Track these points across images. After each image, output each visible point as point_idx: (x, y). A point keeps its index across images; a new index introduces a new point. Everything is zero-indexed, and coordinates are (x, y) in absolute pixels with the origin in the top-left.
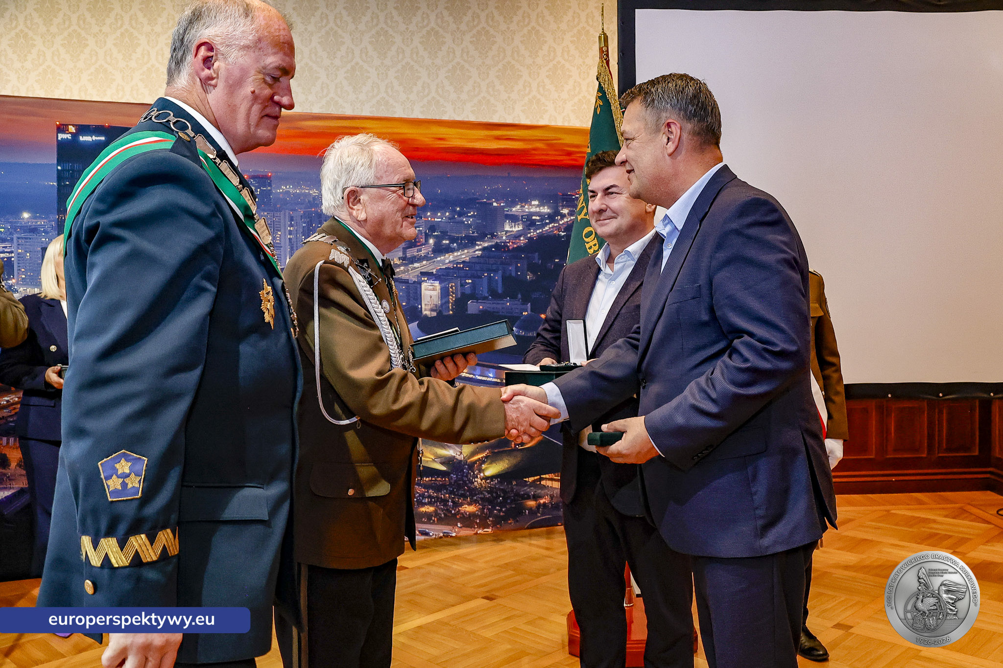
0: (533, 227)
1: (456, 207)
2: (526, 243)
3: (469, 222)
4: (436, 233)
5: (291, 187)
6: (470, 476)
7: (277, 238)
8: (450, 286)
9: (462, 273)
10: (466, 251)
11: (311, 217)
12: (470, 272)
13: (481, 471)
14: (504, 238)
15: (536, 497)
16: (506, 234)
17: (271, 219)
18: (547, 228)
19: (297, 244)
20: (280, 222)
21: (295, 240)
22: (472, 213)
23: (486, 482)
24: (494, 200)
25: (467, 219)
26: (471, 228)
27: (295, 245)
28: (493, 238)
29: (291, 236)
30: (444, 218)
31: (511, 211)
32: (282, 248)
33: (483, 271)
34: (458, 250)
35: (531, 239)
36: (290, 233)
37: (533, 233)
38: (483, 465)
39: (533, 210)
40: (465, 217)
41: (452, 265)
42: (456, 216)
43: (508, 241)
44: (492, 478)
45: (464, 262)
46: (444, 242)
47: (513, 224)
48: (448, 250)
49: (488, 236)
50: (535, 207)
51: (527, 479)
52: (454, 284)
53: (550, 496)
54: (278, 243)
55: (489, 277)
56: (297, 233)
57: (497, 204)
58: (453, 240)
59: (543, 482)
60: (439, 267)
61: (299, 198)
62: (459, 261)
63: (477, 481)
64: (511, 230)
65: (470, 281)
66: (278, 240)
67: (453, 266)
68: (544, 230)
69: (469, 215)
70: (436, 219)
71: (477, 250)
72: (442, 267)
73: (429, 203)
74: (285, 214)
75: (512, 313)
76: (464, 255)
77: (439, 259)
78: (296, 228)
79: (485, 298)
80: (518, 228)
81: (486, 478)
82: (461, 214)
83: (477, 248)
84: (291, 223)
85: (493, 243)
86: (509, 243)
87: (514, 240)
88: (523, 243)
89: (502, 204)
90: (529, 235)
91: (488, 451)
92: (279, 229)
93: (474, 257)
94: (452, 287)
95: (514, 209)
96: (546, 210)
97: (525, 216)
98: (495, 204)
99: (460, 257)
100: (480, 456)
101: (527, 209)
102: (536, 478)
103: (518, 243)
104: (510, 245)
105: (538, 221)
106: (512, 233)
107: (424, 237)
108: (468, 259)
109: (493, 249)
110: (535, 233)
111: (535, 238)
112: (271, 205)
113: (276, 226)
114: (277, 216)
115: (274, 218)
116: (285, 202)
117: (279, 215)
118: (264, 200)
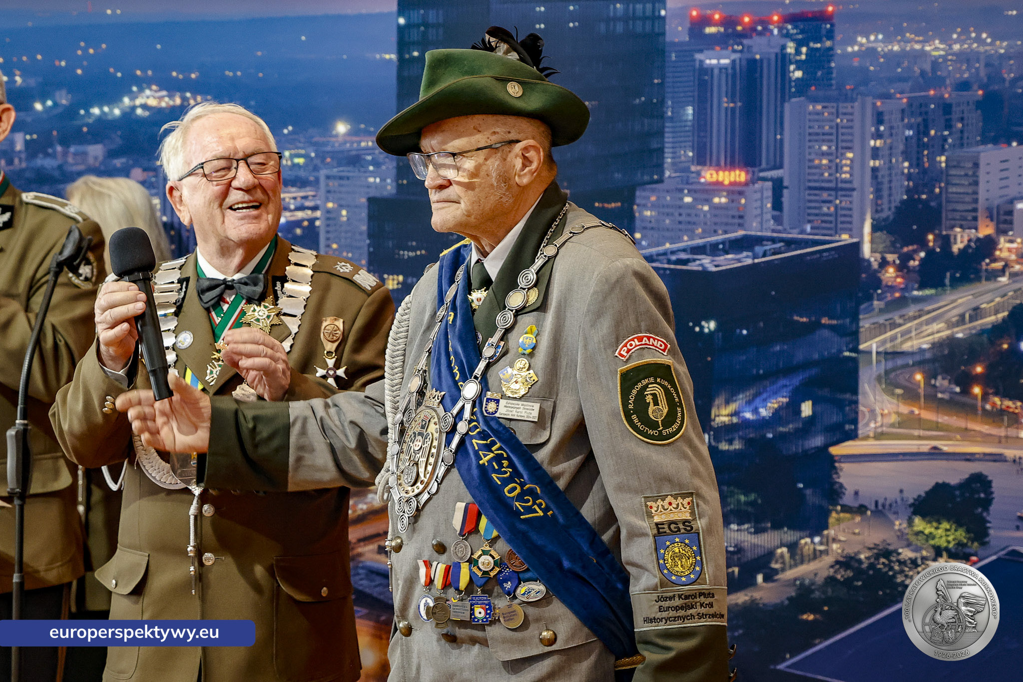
5: (880, 37)
7: (845, 169)
11: (926, 113)
17: (832, 121)
19: (890, 181)
20: (851, 127)
21: (887, 172)
27: (886, 186)
29: (877, 163)
32: (855, 193)
36: (876, 153)
54: (845, 181)
56: (891, 155)
61: (899, 65)
66: (846, 172)
74: (863, 108)
78: (889, 141)
84: (878, 130)
92: (849, 144)
112: (831, 85)
113: (845, 138)
114: (845, 114)
115: (837, 117)
116: (864, 78)
117: (849, 110)
118: (816, 73)
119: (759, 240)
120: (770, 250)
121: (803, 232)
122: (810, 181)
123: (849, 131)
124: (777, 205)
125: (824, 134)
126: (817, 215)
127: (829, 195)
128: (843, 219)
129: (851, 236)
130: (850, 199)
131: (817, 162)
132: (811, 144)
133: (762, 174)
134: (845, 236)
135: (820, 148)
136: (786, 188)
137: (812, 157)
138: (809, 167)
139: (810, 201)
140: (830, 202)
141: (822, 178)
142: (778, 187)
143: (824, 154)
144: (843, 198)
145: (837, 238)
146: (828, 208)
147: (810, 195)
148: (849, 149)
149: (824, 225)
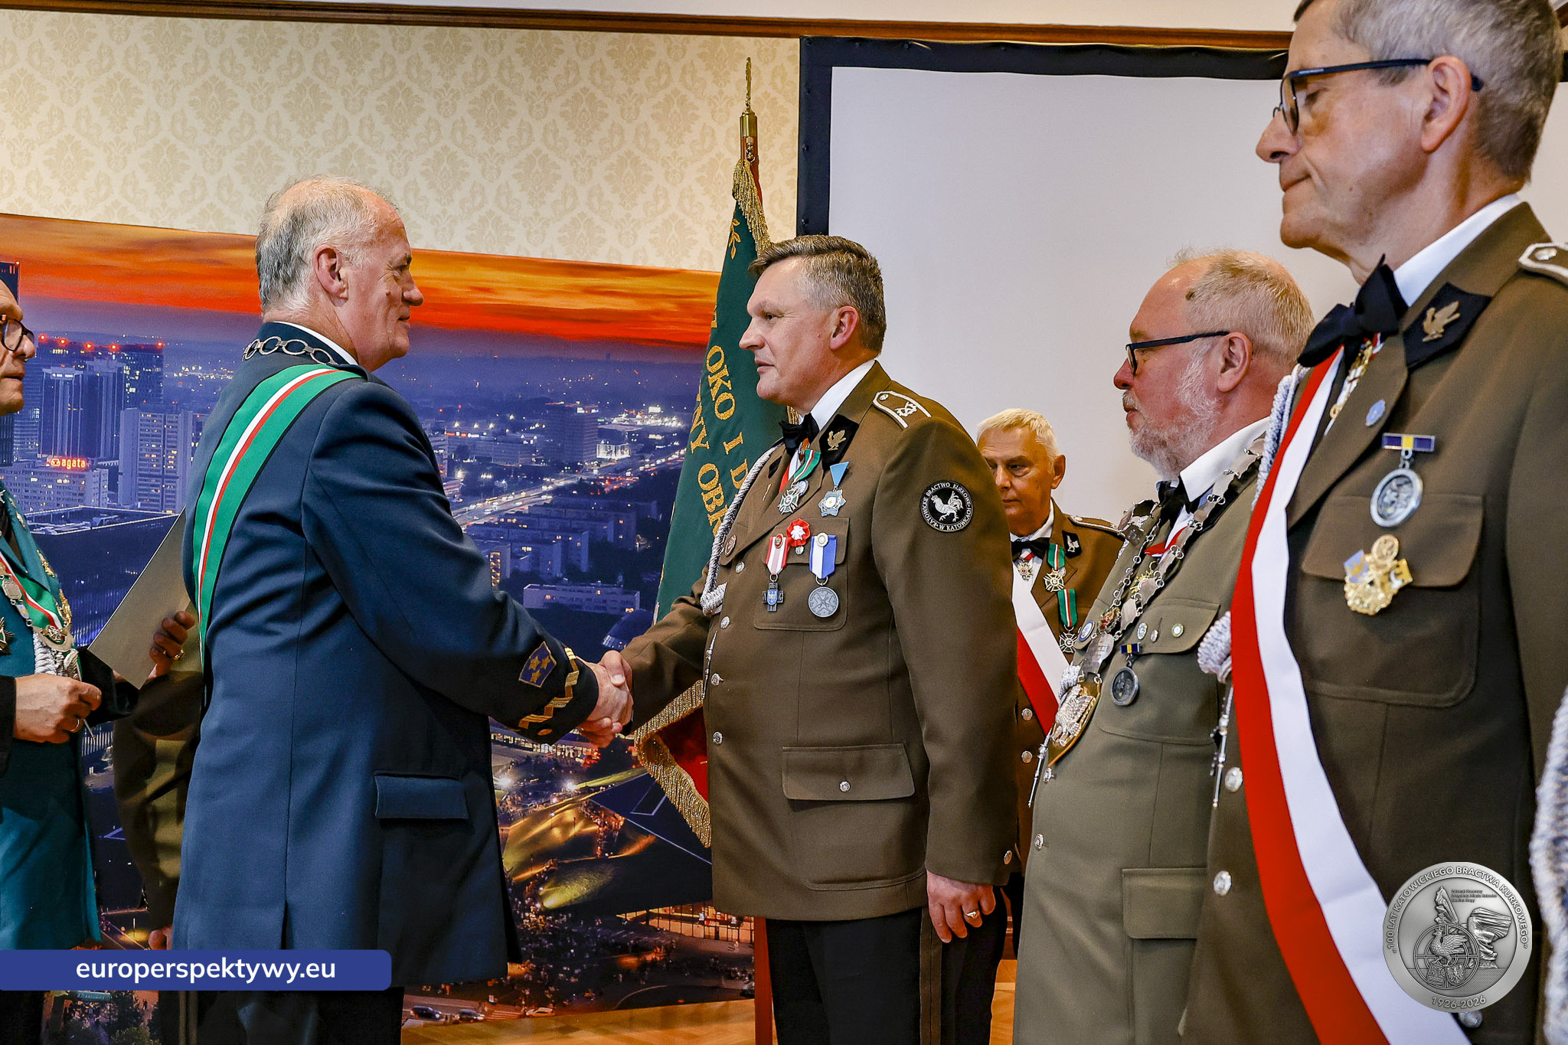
0: (649, 452)
1: (508, 415)
2: (635, 483)
3: (532, 442)
4: (469, 461)
5: (200, 368)
6: (517, 908)
7: (170, 462)
8: (492, 557)
9: (515, 534)
10: (523, 494)
12: (529, 532)
13: (536, 898)
14: (595, 472)
15: (639, 950)
16: (598, 465)
17: (158, 426)
18: (675, 456)
20: (176, 432)
22: (537, 425)
23: (545, 919)
24: (578, 403)
25: (530, 435)
26: (535, 453)
28: (574, 473)
30: (485, 434)
31: (610, 423)
33: (553, 531)
34: (508, 492)
35: (645, 474)
37: (649, 465)
38: (541, 889)
39: (651, 422)
40: (525, 432)
41: (496, 519)
42: (507, 430)
43: (602, 477)
44: (557, 911)
45: (518, 514)
46: (484, 476)
47: (613, 447)
48: (490, 491)
49: (566, 468)
50: (654, 418)
51: (623, 916)
52: (499, 554)
53: (666, 948)
54: (170, 471)
55: (565, 543)
57: (584, 409)
58: (500, 473)
59: (653, 922)
60: (473, 523)
61: (214, 390)
62: (509, 512)
63: (529, 918)
64: (609, 457)
65: (529, 549)
66: (171, 465)
67: (499, 521)
68: (670, 459)
69: (531, 428)
70: (469, 435)
71: (544, 493)
72: (476, 522)
73: (457, 405)
74: (186, 418)
75: (604, 608)
76: (519, 501)
77: (472, 507)
79: (557, 581)
80: (622, 455)
81: (546, 912)
82: (516, 427)
83: (545, 488)
85: (575, 482)
86: (604, 480)
87: (614, 476)
88: (629, 481)
89: (593, 411)
90: (641, 468)
91: (551, 862)
92: (174, 445)
93: (538, 506)
94: (494, 560)
95: (615, 421)
96: (674, 423)
97: (633, 432)
98: (580, 410)
99: (512, 505)
100: (535, 871)
101: (639, 420)
102: (639, 913)
103: (620, 481)
104: (606, 486)
105: (659, 442)
106: (609, 464)
107: (446, 467)
108: (526, 508)
109: (575, 492)
110: (653, 465)
111: (652, 474)
112: (161, 400)
113: (169, 439)
114: (171, 422)
115: (165, 424)
116: (186, 397)
117: (174, 419)
118: (147, 391)
119: (97, 513)
120: (106, 520)
121: (135, 507)
122: (140, 470)
123: (174, 434)
124: (113, 486)
125: (153, 436)
126: (146, 495)
127: (156, 481)
128: (168, 499)
129: (174, 512)
130: (174, 484)
131: (147, 456)
132: (142, 442)
133: (100, 463)
134: (168, 512)
135: (150, 445)
136: (121, 474)
137: (144, 452)
138: (140, 460)
139: (140, 485)
140: (158, 486)
141: (152, 468)
142: (114, 473)
143: (153, 450)
144: (169, 484)
145: (163, 513)
146: (156, 491)
147: (140, 480)
148: (174, 447)
149: (151, 503)
